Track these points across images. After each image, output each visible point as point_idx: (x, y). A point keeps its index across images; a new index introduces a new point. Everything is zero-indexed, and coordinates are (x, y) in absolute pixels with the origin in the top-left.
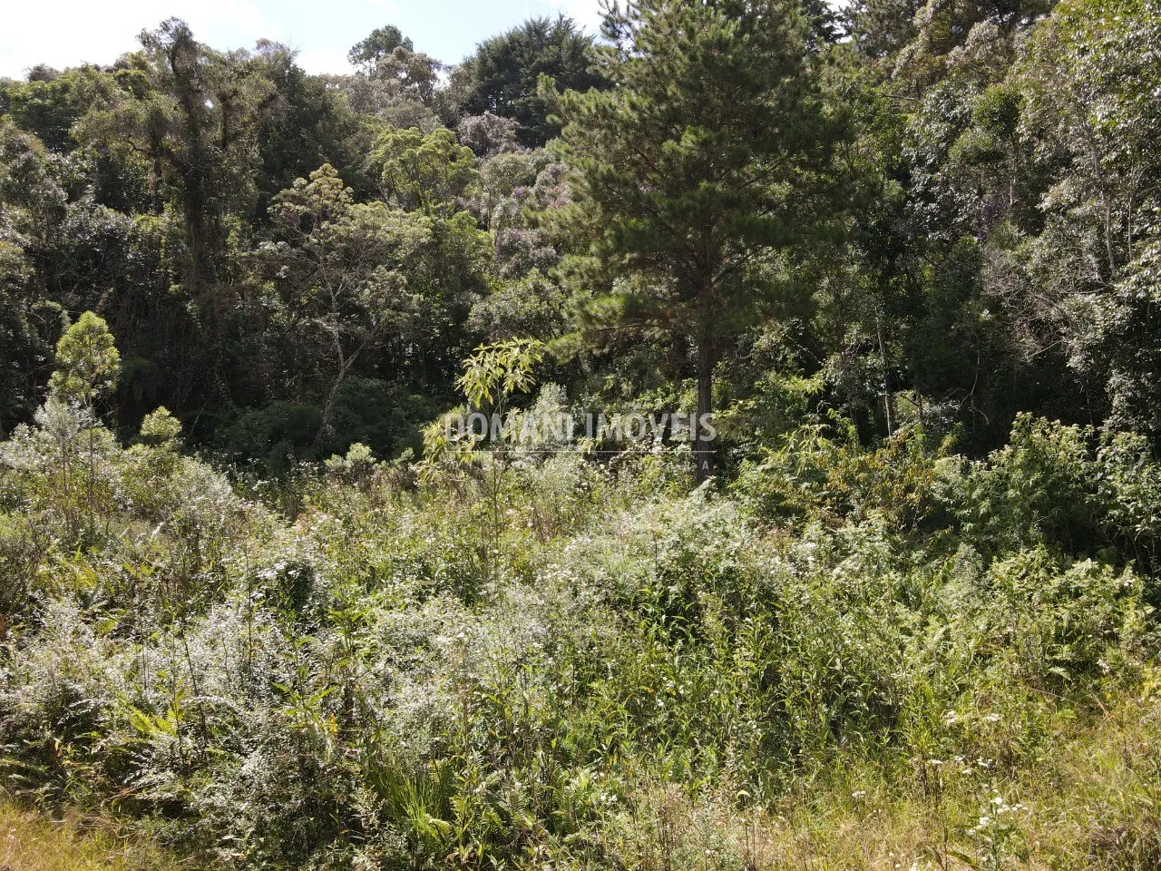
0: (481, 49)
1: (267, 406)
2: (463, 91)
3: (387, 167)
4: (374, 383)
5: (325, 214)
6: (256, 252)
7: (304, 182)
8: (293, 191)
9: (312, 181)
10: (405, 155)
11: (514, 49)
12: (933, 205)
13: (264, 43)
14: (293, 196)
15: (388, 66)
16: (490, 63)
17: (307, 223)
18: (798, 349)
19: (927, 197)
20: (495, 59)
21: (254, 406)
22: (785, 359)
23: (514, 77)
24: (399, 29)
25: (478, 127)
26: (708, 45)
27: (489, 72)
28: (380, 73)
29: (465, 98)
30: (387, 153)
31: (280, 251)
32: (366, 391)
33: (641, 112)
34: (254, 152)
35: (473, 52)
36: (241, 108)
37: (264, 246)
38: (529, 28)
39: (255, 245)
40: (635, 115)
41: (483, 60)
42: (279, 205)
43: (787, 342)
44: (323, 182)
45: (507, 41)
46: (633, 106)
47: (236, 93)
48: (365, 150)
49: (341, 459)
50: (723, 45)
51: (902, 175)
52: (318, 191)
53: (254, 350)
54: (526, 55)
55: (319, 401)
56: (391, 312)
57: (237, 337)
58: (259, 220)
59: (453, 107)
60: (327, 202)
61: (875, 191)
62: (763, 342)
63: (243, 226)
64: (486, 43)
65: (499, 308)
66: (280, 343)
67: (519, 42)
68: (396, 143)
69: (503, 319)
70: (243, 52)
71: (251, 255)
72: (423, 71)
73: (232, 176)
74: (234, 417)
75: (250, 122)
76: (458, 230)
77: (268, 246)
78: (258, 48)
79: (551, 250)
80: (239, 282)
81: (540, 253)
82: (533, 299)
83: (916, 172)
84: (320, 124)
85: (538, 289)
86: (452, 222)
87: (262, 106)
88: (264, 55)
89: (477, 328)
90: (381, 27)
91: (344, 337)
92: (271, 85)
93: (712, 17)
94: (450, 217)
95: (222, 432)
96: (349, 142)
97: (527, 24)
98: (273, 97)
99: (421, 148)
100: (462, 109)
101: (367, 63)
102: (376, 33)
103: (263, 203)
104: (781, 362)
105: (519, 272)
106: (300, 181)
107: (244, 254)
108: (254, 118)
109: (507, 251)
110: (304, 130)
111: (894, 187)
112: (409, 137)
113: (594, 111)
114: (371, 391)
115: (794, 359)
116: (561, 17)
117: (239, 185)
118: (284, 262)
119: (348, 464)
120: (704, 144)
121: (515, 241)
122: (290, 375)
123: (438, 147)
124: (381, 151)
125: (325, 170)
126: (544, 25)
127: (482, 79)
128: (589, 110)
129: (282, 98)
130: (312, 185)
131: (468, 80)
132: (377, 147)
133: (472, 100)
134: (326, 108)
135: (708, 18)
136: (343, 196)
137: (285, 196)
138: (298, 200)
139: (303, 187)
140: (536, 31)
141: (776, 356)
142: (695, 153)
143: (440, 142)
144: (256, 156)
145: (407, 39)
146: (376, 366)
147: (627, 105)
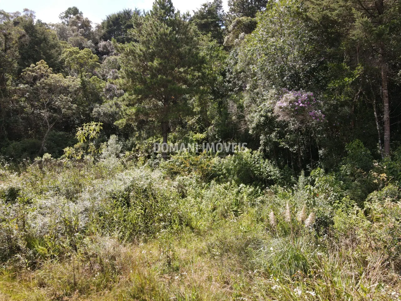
0: (108, 18)
1: (21, 140)
2: (101, 32)
3: (66, 61)
4: (61, 133)
5: (42, 76)
6: (17, 88)
7: (34, 65)
8: (30, 68)
9: (37, 65)
10: (73, 57)
11: (119, 19)
12: (231, 84)
13: (26, 10)
14: (30, 70)
15: (73, 21)
16: (111, 23)
17: (35, 79)
18: (200, 124)
19: (229, 82)
20: (112, 22)
21: (16, 140)
22: (196, 127)
23: (119, 29)
24: (78, 8)
25: (105, 46)
26: (161, 35)
27: (110, 26)
28: (70, 24)
29: (102, 34)
30: (67, 55)
31: (26, 88)
32: (58, 136)
33: (143, 52)
34: (17, 54)
35: (105, 19)
36: (12, 39)
37: (20, 86)
38: (125, 12)
39: (17, 85)
40: (141, 53)
41: (108, 22)
42: (25, 73)
43: (197, 122)
44: (42, 66)
45: (117, 16)
46: (141, 50)
47: (10, 34)
48: (60, 54)
49: (41, 158)
50: (166, 35)
51: (223, 74)
52: (39, 69)
53: (16, 121)
54: (123, 21)
55: (40, 139)
56: (66, 110)
57: (10, 117)
58: (19, 77)
59: (97, 37)
60: (43, 72)
61: (215, 79)
62: (190, 123)
63: (13, 78)
64: (109, 16)
65: (102, 110)
66: (27, 119)
67: (121, 16)
68: (70, 52)
69: (104, 113)
70: (18, 13)
71: (16, 89)
72: (86, 25)
73: (8, 62)
74: (8, 144)
75: (15, 44)
76: (93, 82)
77: (22, 86)
78: (24, 11)
79: (122, 91)
80: (11, 97)
81: (119, 92)
82: (114, 107)
83: (227, 74)
84: (42, 45)
85: (116, 104)
86: (91, 80)
87: (20, 38)
88: (26, 14)
89: (95, 116)
90: (71, 7)
91: (49, 117)
92: (23, 31)
93: (163, 26)
94: (90, 78)
95: (4, 149)
96: (53, 51)
97: (124, 10)
98: (24, 36)
99: (79, 55)
100: (100, 38)
101: (66, 19)
102: (70, 9)
103: (20, 71)
104: (195, 129)
105: (112, 98)
106: (32, 65)
107: (13, 88)
108: (16, 42)
109: (108, 90)
110: (36, 46)
111: (220, 78)
112: (75, 50)
113: (129, 51)
114: (60, 136)
115: (199, 128)
116: (136, 9)
117: (11, 64)
118: (28, 92)
119: (43, 160)
120: (160, 64)
121: (110, 87)
122: (31, 130)
123: (85, 54)
124: (65, 55)
125: (42, 62)
126: (130, 11)
127: (108, 28)
128: (127, 50)
129: (27, 36)
130: (37, 67)
131: (103, 28)
132: (63, 53)
133: (104, 35)
134: (45, 39)
135: (162, 26)
136: (49, 70)
137: (27, 70)
138: (33, 71)
139: (33, 67)
140: (127, 13)
141: (194, 127)
142: (158, 66)
143: (86, 53)
144: (18, 55)
145: (81, 12)
146: (63, 127)
147: (139, 50)
